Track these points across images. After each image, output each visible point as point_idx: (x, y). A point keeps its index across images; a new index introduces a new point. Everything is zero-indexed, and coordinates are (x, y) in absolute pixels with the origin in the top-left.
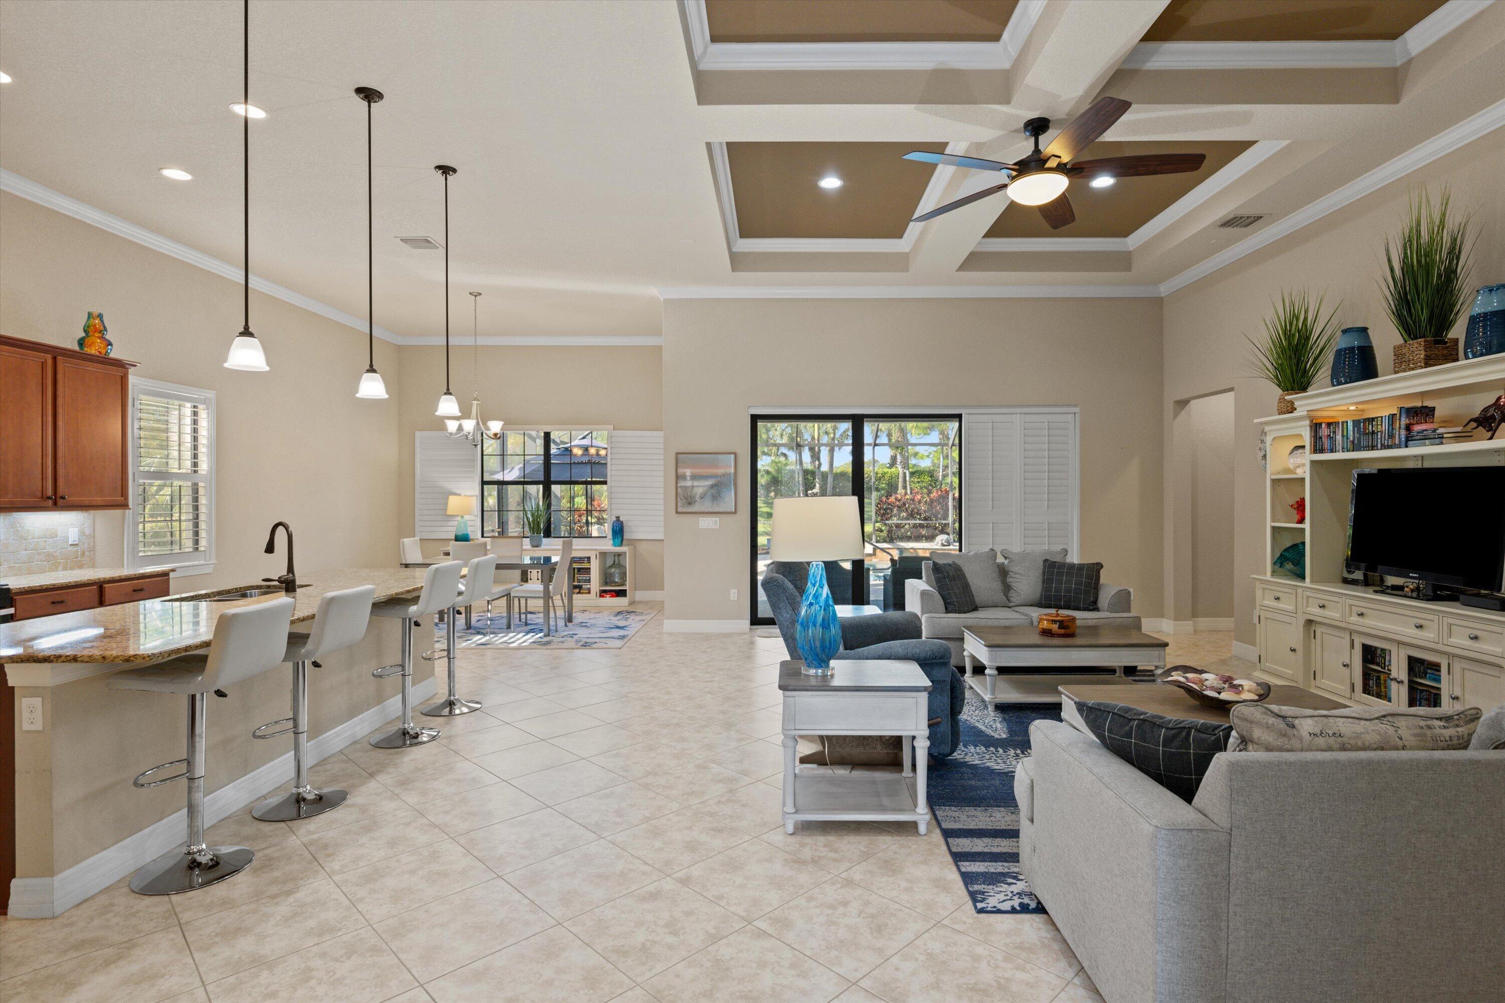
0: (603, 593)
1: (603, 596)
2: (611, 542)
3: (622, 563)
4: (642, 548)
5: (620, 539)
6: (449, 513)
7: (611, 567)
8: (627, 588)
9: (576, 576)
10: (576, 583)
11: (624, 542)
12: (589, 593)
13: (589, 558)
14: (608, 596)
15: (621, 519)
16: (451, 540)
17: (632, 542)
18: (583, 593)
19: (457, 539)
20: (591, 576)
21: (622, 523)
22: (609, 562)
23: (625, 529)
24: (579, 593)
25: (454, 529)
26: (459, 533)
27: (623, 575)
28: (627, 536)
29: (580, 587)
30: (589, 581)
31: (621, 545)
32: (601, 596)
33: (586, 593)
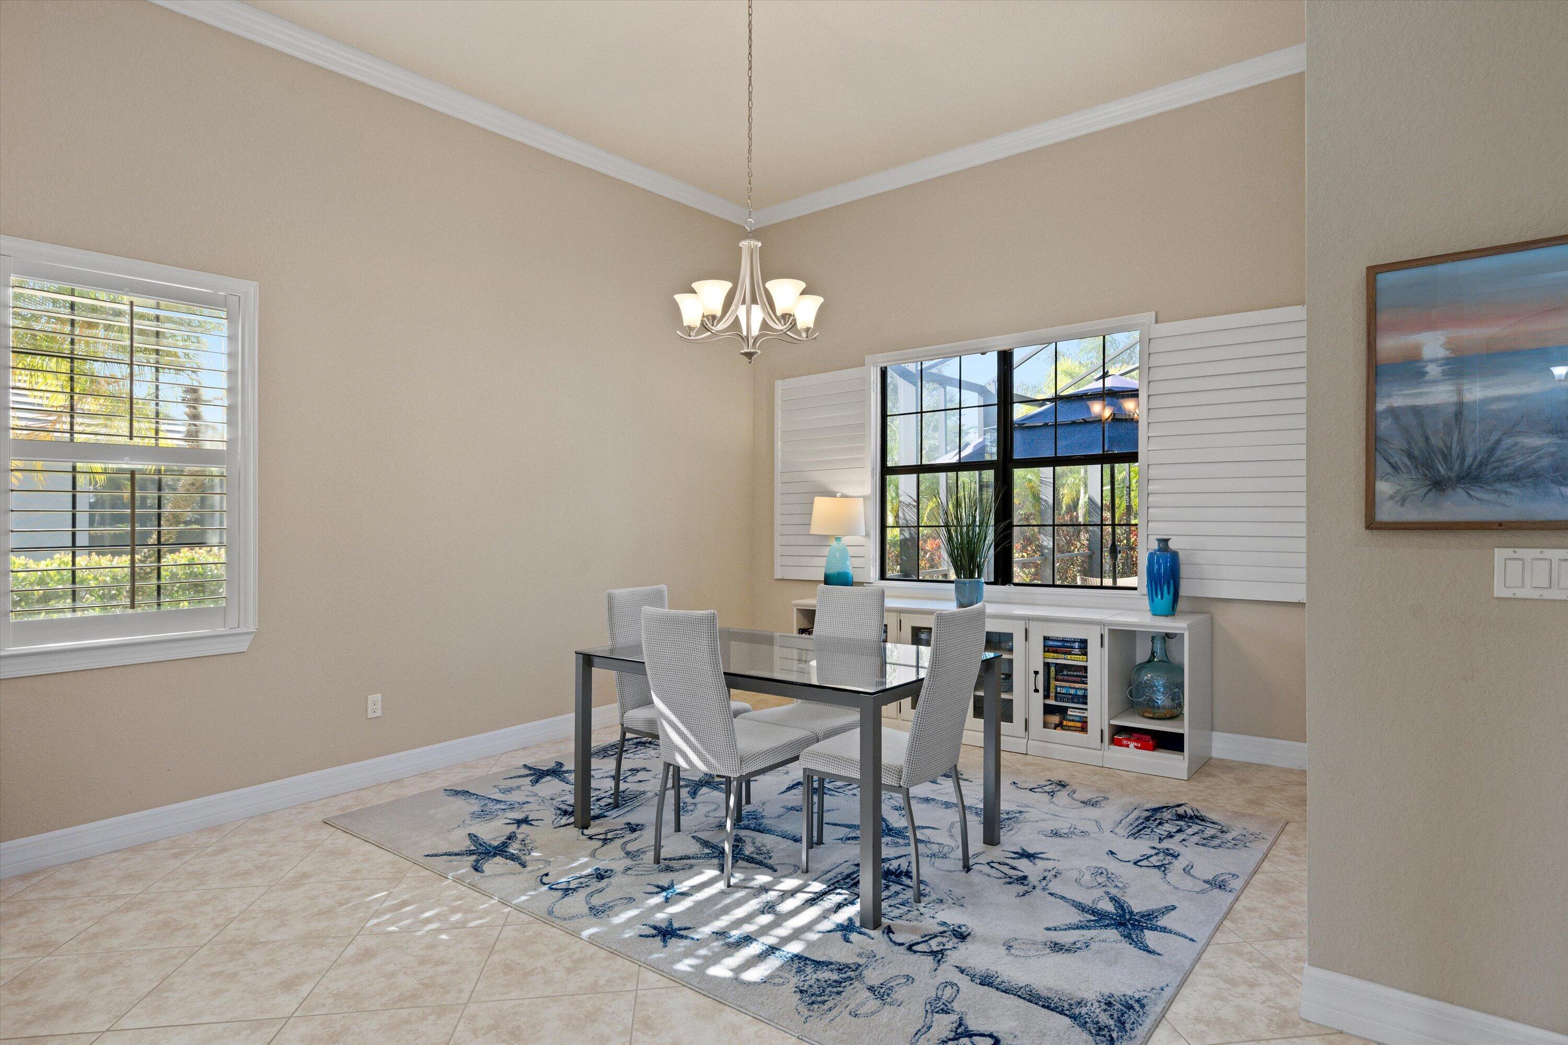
0: (1119, 735)
1: (1118, 743)
2: (1146, 601)
3: (1174, 657)
4: (1228, 619)
5: (1168, 598)
6: (816, 529)
7: (1142, 666)
8: (1184, 727)
9: (1053, 683)
10: (1052, 702)
11: (1181, 605)
12: (1084, 729)
13: (1084, 642)
14: (1132, 745)
15: (1172, 545)
16: (819, 582)
17: (1203, 605)
18: (1069, 728)
19: (828, 580)
20: (1090, 686)
21: (1175, 555)
22: (1142, 655)
23: (1184, 571)
24: (1059, 726)
25: (823, 562)
26: (834, 570)
27: (1176, 690)
28: (1186, 589)
29: (1062, 711)
30: (1084, 699)
31: (1172, 611)
32: (1114, 742)
33: (1076, 729)
